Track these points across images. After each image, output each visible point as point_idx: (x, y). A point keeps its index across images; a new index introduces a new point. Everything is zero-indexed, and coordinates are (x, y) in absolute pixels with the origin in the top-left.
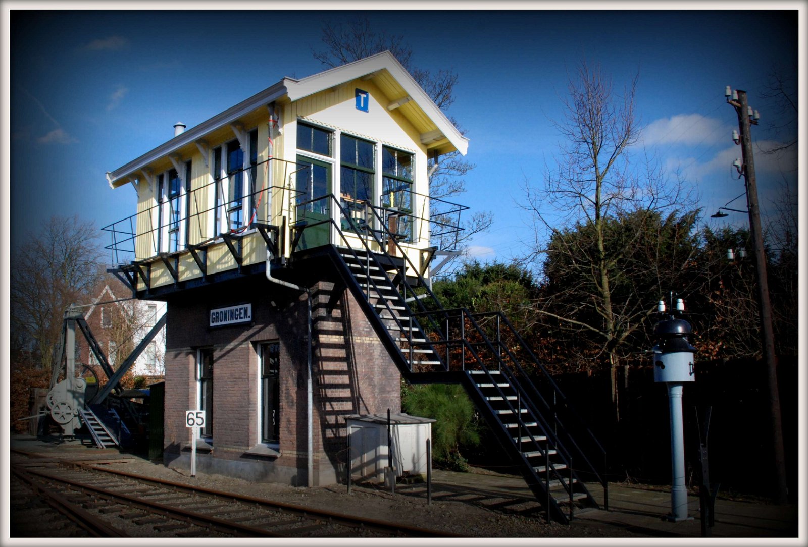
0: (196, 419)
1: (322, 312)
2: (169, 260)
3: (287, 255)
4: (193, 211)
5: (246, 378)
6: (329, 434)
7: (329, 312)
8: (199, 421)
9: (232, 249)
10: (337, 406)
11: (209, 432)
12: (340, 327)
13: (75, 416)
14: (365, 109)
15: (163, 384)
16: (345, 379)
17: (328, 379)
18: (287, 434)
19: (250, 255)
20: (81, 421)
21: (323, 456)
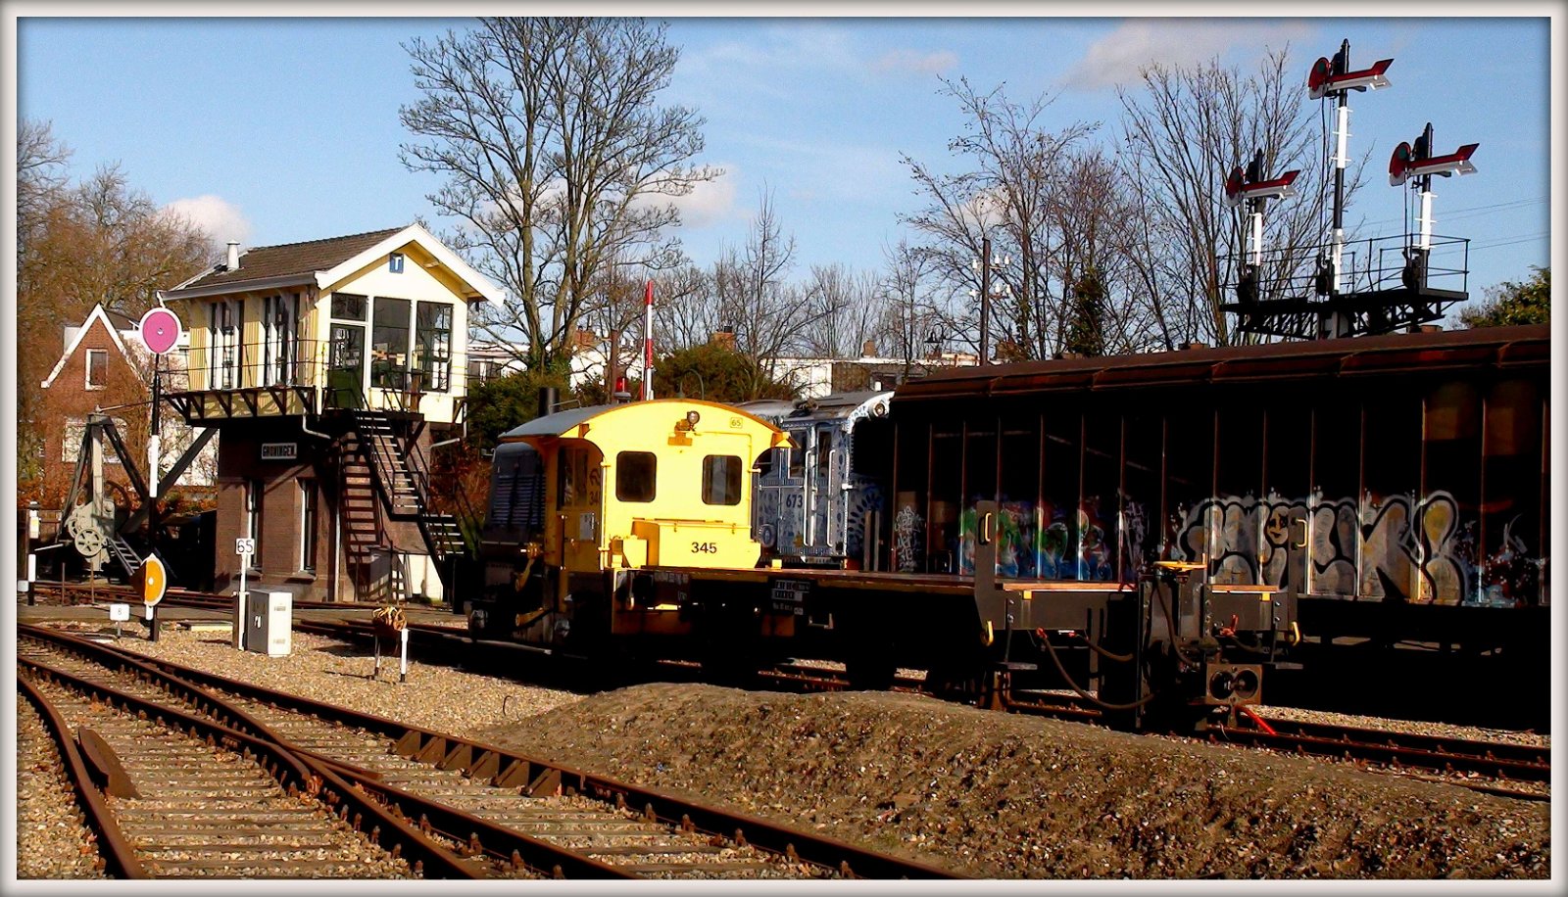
0: (246, 547)
1: (351, 458)
2: (223, 396)
3: (319, 412)
4: (245, 363)
5: (290, 510)
6: (353, 560)
7: (357, 458)
8: (249, 549)
9: (276, 399)
10: (361, 538)
11: (258, 559)
12: (367, 470)
13: (104, 547)
14: (400, 270)
15: (214, 513)
16: (371, 515)
17: (353, 515)
18: (322, 562)
19: (291, 407)
20: (110, 554)
21: (346, 577)
